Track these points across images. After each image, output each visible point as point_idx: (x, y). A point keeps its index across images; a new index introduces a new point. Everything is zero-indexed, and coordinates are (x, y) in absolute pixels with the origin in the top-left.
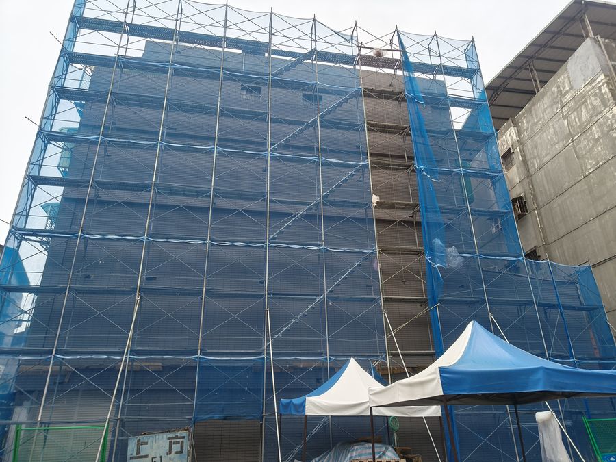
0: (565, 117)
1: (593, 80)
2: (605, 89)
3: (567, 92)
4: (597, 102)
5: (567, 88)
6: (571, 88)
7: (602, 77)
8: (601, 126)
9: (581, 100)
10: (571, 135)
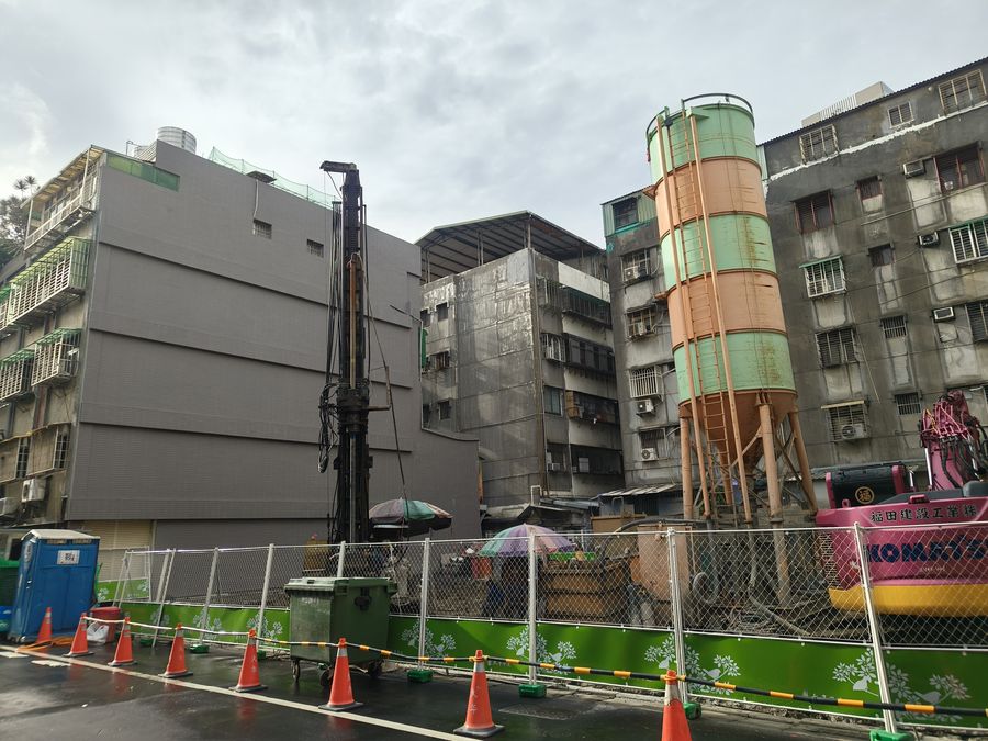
0: (497, 301)
1: (522, 285)
2: (528, 297)
3: (502, 281)
4: (521, 303)
5: (504, 278)
6: (506, 280)
7: (528, 286)
8: (519, 323)
9: (510, 296)
10: (496, 318)
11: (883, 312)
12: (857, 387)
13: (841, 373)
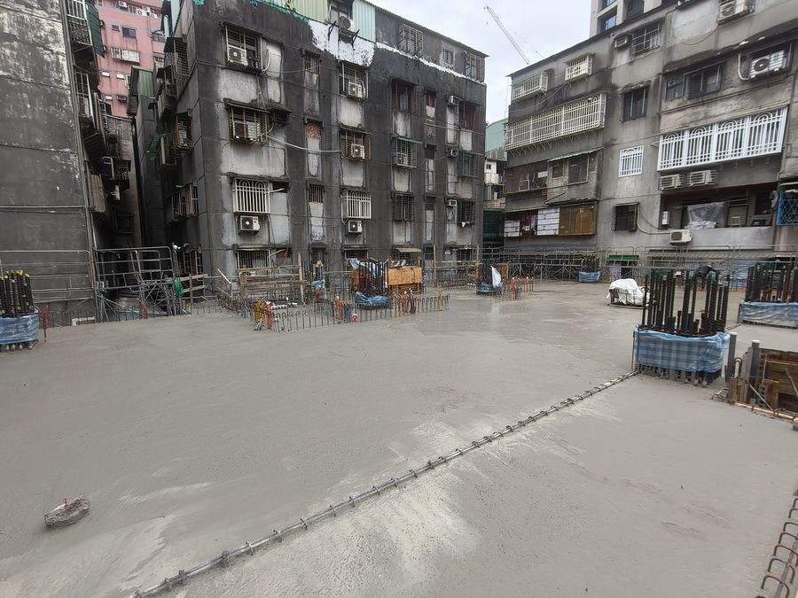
11: (427, 191)
12: (408, 239)
13: (402, 226)
